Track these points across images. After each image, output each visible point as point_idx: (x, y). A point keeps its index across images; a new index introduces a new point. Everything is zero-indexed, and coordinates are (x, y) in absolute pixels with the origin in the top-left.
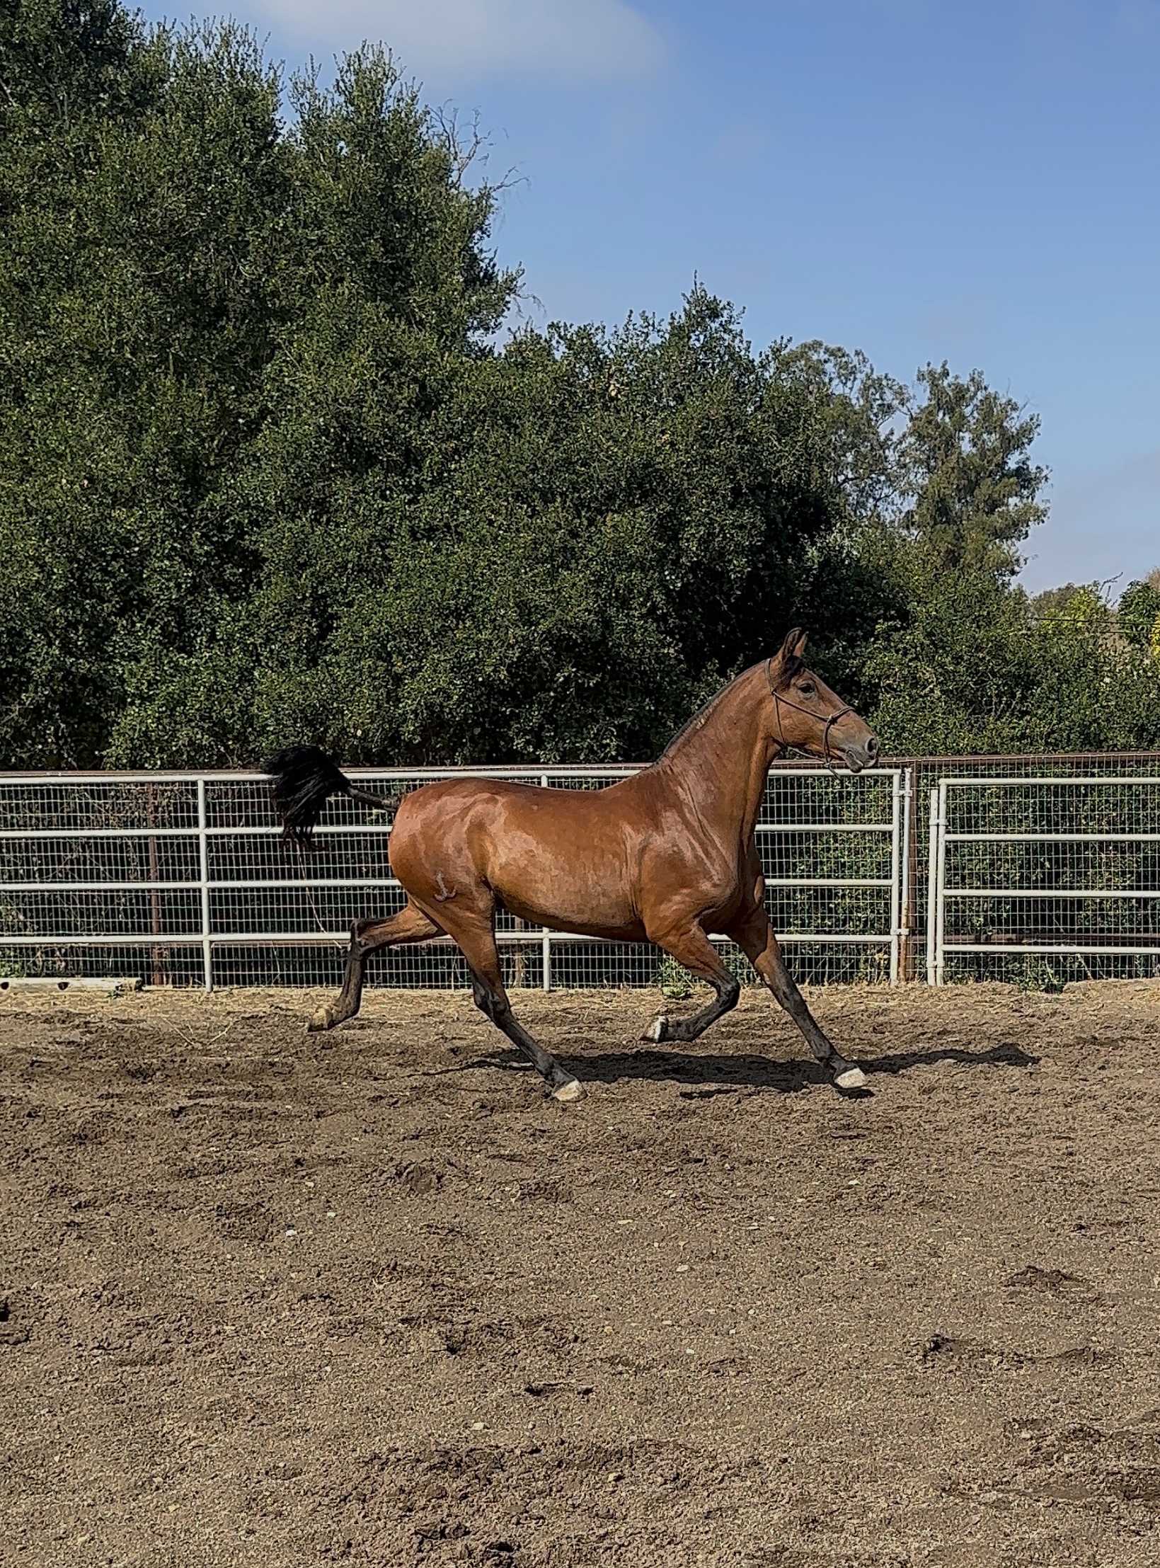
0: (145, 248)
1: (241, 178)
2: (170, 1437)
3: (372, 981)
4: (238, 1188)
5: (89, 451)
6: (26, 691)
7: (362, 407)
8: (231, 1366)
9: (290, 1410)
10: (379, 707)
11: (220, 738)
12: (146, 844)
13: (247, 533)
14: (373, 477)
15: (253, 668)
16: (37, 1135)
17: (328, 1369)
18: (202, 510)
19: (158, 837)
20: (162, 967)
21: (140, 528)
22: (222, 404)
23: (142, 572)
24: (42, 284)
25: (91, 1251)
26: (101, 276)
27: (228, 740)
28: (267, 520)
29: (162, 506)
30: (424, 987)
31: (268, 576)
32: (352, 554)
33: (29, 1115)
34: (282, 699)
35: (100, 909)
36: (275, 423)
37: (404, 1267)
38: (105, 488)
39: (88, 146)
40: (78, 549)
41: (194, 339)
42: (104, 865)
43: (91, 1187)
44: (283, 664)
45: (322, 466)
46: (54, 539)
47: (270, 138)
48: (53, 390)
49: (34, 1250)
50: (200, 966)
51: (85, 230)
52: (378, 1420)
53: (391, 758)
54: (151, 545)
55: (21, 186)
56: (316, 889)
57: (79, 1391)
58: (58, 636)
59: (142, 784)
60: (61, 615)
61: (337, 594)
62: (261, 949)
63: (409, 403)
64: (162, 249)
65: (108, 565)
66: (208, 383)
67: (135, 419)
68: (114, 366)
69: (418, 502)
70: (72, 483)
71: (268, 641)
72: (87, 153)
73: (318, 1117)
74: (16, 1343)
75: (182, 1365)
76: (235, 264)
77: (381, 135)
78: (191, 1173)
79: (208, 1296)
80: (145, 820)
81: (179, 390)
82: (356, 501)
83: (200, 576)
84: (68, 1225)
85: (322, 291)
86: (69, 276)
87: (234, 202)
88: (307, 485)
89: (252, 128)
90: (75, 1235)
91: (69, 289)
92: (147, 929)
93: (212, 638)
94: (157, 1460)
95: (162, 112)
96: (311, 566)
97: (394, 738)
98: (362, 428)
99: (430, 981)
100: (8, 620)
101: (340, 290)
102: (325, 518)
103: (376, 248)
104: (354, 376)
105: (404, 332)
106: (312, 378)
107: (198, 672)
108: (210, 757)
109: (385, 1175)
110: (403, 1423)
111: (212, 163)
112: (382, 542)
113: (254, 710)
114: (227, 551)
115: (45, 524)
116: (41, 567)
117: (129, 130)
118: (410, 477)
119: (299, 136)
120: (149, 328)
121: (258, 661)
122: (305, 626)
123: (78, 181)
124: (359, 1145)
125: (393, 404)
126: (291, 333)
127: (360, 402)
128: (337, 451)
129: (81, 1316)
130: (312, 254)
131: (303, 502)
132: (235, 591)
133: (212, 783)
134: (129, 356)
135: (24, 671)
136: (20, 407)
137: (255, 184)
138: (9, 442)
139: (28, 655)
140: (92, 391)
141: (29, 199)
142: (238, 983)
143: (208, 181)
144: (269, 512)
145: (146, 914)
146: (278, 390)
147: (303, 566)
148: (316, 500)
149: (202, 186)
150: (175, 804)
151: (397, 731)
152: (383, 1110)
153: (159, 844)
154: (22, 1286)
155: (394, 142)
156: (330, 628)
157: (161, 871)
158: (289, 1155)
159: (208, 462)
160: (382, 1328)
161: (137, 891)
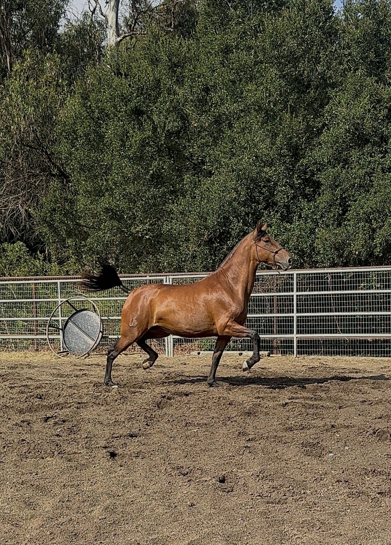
0: (280, 63)
1: (319, 31)
2: (287, 533)
3: (360, 354)
4: (309, 435)
5: (256, 145)
6: (229, 240)
7: (364, 120)
8: (310, 506)
9: (334, 526)
10: (365, 242)
11: (301, 256)
12: (273, 299)
13: (315, 174)
14: (367, 148)
15: (315, 228)
16: (233, 412)
17: (349, 511)
18: (299, 166)
19: (278, 296)
20: (278, 347)
21: (274, 175)
22: (308, 123)
23: (274, 192)
24: (240, 80)
25: (254, 458)
26: (263, 76)
27: (305, 257)
28: (323, 168)
29: (283, 165)
30: (381, 356)
31: (323, 191)
32: (357, 180)
33: (230, 404)
34: (326, 240)
35: (255, 325)
36: (328, 129)
37: (378, 471)
38: (261, 160)
39: (259, 24)
40: (250, 184)
41: (298, 98)
42: (257, 307)
43: (253, 433)
44: (328, 226)
45: (347, 145)
46: (242, 181)
47: (330, 14)
48: (243, 122)
49: (233, 456)
50: (292, 347)
51: (258, 58)
52: (370, 533)
53: (370, 263)
54: (278, 181)
55: (234, 42)
56: (339, 316)
57: (253, 512)
58: (241, 219)
59: (272, 275)
60: (243, 210)
61: (350, 197)
62: (316, 340)
63: (383, 117)
64: (287, 63)
65: (261, 190)
66: (303, 115)
67: (274, 132)
68: (267, 111)
69: (385, 157)
70: (249, 158)
71: (322, 217)
72: (259, 27)
73: (340, 408)
74: (228, 492)
75: (291, 505)
76: (315, 66)
77: (376, 9)
78: (291, 429)
79: (299, 478)
80: (273, 289)
81: (291, 119)
82: (360, 159)
83: (296, 193)
84: (245, 447)
85: (349, 74)
86: (251, 77)
87: (316, 41)
88: (340, 153)
89: (324, 11)
90: (248, 451)
91: (251, 82)
92: (272, 332)
93: (300, 217)
94: (283, 541)
95: (288, 8)
96: (340, 186)
97: (371, 254)
98: (364, 129)
99: (384, 354)
100: (224, 213)
101: (357, 74)
102: (347, 166)
103: (372, 55)
104: (361, 108)
105: (382, 88)
106: (344, 110)
107: (294, 230)
108: (297, 264)
109: (368, 433)
110: (381, 535)
111: (308, 26)
112: (370, 174)
113: (315, 245)
114: (307, 182)
115: (239, 176)
116: (237, 192)
117: (275, 16)
118: (382, 147)
119: (342, 13)
120: (281, 95)
121: (318, 225)
122: (337, 210)
123: (255, 38)
124: (357, 421)
125: (377, 118)
126: (337, 92)
127: (363, 118)
128: (353, 139)
129: (251, 483)
130: (346, 60)
131: (338, 160)
132: (310, 198)
133: (299, 274)
134: (272, 107)
135: (229, 233)
136: (231, 130)
137: (324, 34)
138: (226, 144)
139: (231, 226)
140: (259, 122)
141: (237, 48)
142: (306, 354)
143: (305, 34)
144: (325, 165)
145: (272, 326)
146: (330, 116)
147: (337, 186)
148: (344, 160)
149: (303, 36)
150: (284, 283)
151: (373, 252)
152: (366, 406)
153: (278, 299)
154: (230, 470)
155: (381, 12)
156: (347, 211)
157: (278, 309)
158: (329, 423)
159: (301, 147)
160: (370, 496)
161: (269, 317)
